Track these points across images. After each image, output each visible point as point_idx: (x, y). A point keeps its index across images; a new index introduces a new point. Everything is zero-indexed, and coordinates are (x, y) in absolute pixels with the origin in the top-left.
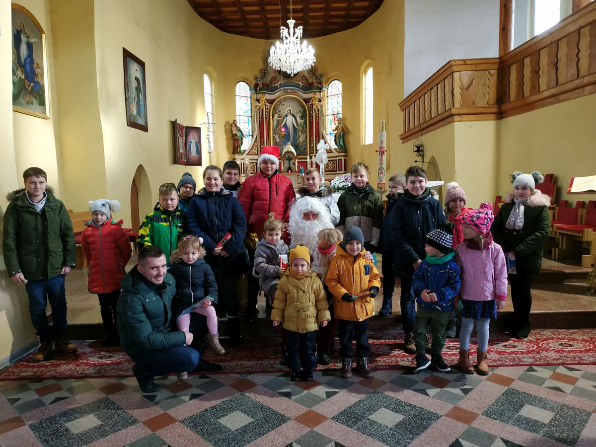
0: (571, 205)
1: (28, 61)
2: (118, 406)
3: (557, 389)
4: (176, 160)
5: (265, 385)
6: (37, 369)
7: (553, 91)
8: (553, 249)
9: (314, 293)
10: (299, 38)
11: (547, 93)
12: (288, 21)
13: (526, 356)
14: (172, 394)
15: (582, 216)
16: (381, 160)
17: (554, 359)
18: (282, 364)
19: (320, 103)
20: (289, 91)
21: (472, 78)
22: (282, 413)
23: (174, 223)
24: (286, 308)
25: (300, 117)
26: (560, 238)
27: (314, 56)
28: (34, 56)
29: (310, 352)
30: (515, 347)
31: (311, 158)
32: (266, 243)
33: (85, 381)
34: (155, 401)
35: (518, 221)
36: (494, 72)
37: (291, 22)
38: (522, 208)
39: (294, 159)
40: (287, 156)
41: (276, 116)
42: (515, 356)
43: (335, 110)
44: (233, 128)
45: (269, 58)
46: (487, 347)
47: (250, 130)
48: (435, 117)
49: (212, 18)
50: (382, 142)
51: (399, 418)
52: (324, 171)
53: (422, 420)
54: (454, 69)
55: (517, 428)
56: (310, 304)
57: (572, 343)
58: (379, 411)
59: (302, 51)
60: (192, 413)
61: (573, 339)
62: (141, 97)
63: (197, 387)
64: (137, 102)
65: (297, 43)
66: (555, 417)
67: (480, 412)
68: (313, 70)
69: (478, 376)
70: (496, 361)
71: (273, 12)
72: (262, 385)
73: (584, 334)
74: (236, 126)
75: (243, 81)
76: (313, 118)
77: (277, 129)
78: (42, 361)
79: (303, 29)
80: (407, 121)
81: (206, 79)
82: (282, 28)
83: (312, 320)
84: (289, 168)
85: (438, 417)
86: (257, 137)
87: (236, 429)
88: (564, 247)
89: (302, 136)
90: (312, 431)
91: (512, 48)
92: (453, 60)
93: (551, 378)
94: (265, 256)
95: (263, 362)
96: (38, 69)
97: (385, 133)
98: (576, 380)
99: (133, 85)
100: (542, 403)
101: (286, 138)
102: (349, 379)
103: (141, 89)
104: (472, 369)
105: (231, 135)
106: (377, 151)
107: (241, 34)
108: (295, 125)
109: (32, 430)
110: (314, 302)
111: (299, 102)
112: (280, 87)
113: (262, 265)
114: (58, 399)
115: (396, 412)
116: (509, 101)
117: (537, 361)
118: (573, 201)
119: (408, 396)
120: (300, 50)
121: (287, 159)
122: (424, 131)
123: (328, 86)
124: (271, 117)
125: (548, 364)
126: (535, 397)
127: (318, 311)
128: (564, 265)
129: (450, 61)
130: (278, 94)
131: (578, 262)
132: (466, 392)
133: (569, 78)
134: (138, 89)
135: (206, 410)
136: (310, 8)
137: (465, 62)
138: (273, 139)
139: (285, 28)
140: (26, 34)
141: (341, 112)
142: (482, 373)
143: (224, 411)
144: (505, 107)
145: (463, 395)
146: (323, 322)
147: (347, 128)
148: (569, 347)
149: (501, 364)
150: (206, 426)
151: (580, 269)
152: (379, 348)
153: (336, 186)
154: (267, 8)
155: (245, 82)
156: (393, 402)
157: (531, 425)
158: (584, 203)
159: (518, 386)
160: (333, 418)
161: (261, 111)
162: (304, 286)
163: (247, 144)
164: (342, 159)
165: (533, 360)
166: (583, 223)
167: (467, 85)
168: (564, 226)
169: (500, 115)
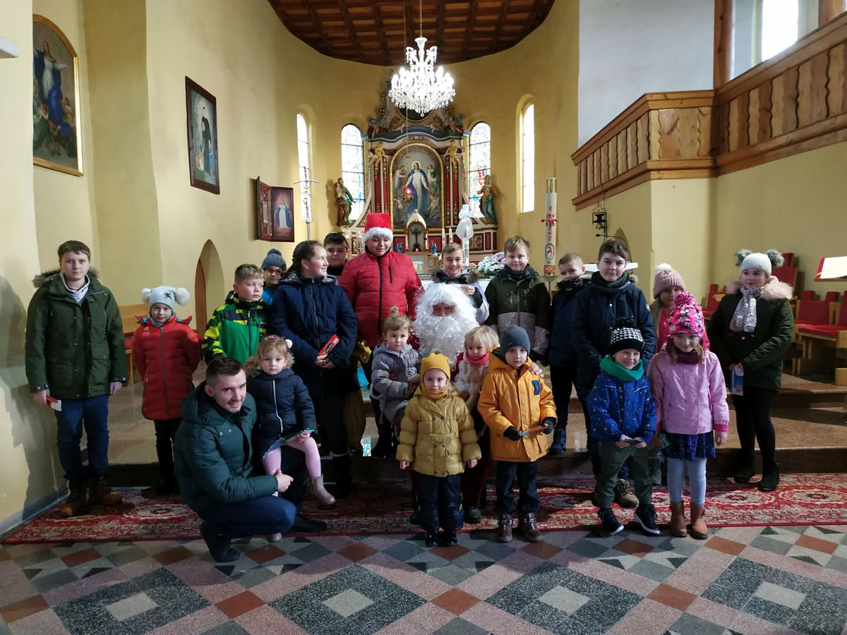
0: (819, 297)
1: (54, 94)
2: (180, 581)
3: (808, 560)
4: (258, 233)
5: (389, 552)
6: (64, 527)
7: (792, 136)
8: (794, 360)
9: (457, 420)
10: (432, 63)
11: (783, 140)
12: (417, 40)
13: (760, 512)
14: (257, 565)
15: (834, 313)
16: (550, 233)
17: (801, 516)
18: (412, 521)
19: (460, 154)
20: (416, 137)
21: (675, 119)
22: (415, 592)
23: (254, 320)
24: (418, 441)
25: (432, 174)
26: (804, 344)
27: (453, 88)
28: (62, 88)
29: (452, 505)
30: (743, 499)
31: (447, 231)
32: (388, 349)
33: (133, 545)
34: (233, 574)
35: (748, 320)
36: (706, 110)
37: (421, 41)
38: (753, 302)
39: (422, 232)
40: (413, 229)
41: (398, 172)
42: (744, 511)
43: (482, 165)
44: (339, 189)
45: (390, 91)
46: (703, 500)
47: (362, 192)
48: (623, 174)
49: (308, 35)
50: (550, 208)
51: (583, 600)
52: (468, 248)
53: (616, 603)
54: (651, 105)
55: (752, 616)
56: (452, 435)
57: (825, 493)
58: (553, 590)
59: (435, 82)
60: (286, 592)
61: (827, 488)
62: (211, 146)
63: (293, 554)
64: (205, 152)
65: (429, 71)
66: (806, 600)
67: (698, 593)
68: (449, 109)
69: (693, 540)
70: (718, 519)
71: (393, 27)
72: (384, 551)
73: (842, 481)
74: (342, 186)
75: (351, 124)
76: (449, 175)
77: (399, 192)
78: (72, 516)
79: (437, 51)
80: (583, 178)
81: (301, 121)
82: (408, 48)
83: (454, 458)
84: (417, 246)
85: (638, 599)
86: (371, 202)
87: (349, 615)
88: (810, 358)
89: (434, 201)
90: (459, 618)
91: (732, 76)
92: (648, 94)
93: (798, 543)
94: (387, 367)
95: (386, 519)
96: (67, 107)
97: (554, 195)
98: (834, 546)
99: (200, 128)
100: (788, 580)
101: (412, 203)
102: (507, 544)
103: (210, 134)
104: (684, 530)
105: (336, 199)
106: (543, 221)
107: (348, 58)
108: (425, 185)
109: (59, 615)
110: (457, 433)
111: (430, 153)
112: (405, 132)
113: (384, 381)
114: (94, 571)
115: (578, 592)
116: (729, 151)
117: (776, 518)
118: (822, 291)
119: (592, 568)
120: (433, 81)
121: (413, 233)
122: (608, 194)
123: (471, 130)
124: (391, 174)
125: (793, 524)
126: (777, 571)
127: (463, 445)
128: (809, 382)
129: (644, 95)
130: (401, 141)
131: (830, 378)
132: (677, 562)
133: (815, 118)
134: (206, 134)
135: (305, 588)
136: (445, 22)
137: (665, 96)
138: (394, 205)
139: (412, 49)
140: (51, 57)
141: (489, 166)
142: (698, 536)
143: (332, 589)
144: (722, 159)
145: (673, 567)
146: (470, 461)
147: (497, 190)
148: (822, 500)
149: (725, 523)
150: (306, 611)
151: (833, 388)
152: (550, 499)
153: (485, 270)
154: (386, 21)
155: (354, 125)
156: (572, 577)
157: (773, 612)
158: (837, 294)
159: (750, 554)
160: (488, 600)
161: (376, 165)
162: (442, 409)
163: (357, 212)
164: (490, 233)
165: (771, 517)
166: (837, 322)
167: (669, 128)
168: (809, 327)
169: (716, 171)
